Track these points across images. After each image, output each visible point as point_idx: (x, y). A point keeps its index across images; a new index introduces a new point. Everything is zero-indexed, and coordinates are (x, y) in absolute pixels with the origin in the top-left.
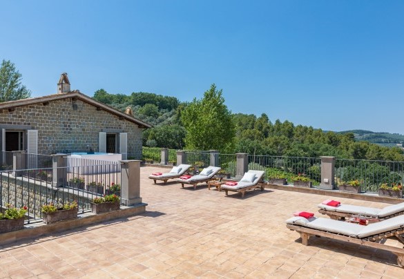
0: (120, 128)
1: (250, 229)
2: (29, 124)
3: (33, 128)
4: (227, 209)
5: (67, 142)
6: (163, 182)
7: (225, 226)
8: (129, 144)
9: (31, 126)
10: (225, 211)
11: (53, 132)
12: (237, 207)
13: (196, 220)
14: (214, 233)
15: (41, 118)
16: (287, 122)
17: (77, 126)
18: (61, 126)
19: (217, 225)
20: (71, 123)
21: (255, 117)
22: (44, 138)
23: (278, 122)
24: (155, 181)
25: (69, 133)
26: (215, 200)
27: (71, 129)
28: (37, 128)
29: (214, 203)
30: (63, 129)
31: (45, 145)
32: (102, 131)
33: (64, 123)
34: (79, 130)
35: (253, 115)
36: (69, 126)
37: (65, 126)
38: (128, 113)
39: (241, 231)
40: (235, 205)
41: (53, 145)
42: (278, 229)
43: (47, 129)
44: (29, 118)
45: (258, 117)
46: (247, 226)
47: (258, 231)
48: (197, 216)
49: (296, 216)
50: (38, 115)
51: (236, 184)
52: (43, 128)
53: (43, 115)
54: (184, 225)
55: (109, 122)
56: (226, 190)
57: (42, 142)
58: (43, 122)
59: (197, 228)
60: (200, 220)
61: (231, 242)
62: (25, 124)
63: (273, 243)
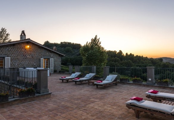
0: (50, 56)
1: (106, 107)
2: (6, 54)
3: (8, 56)
4: (96, 95)
5: (24, 63)
6: (66, 81)
7: (92, 105)
8: (54, 64)
9: (7, 55)
10: (94, 96)
11: (18, 58)
12: (101, 94)
13: (76, 102)
14: (84, 110)
15: (12, 52)
16: (131, 54)
17: (29, 56)
18: (22, 55)
19: (87, 105)
20: (26, 54)
21: (116, 52)
22: (13, 61)
23: (127, 54)
24: (63, 81)
25: (25, 59)
26: (90, 90)
27: (26, 57)
28: (10, 57)
29: (89, 92)
30: (23, 57)
31: (13, 65)
32: (41, 57)
33: (23, 54)
34: (30, 57)
35: (115, 51)
36: (26, 55)
37: (24, 55)
38: (54, 49)
39: (100, 108)
40: (101, 93)
41: (18, 64)
42: (122, 107)
43: (15, 57)
44: (6, 51)
45: (117, 52)
46: (104, 105)
47: (110, 109)
48: (78, 99)
49: (132, 99)
50: (11, 50)
51: (102, 82)
52: (12, 57)
53: (13, 50)
54: (69, 105)
55: (45, 54)
56: (97, 85)
57: (12, 63)
58: (13, 53)
59: (75, 106)
60: (79, 101)
61: (92, 116)
62: (4, 54)
63: (118, 116)
